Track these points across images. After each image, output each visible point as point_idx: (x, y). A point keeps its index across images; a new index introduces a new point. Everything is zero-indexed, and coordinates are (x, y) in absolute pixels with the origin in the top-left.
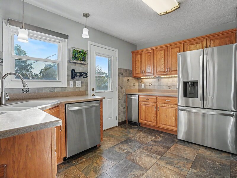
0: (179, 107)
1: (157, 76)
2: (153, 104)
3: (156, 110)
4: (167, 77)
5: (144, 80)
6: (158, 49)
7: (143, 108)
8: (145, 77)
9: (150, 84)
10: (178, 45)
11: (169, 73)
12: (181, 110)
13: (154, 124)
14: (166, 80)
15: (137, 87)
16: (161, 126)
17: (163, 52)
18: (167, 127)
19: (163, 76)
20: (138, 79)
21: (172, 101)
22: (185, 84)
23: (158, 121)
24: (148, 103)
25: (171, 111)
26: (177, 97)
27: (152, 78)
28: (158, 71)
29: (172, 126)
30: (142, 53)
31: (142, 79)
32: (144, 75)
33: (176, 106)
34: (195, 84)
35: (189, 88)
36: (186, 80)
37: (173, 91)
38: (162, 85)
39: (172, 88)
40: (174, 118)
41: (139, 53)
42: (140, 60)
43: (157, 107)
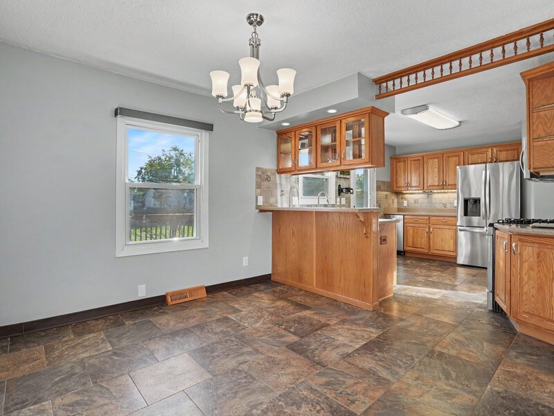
0: (459, 228)
1: (427, 191)
2: (425, 226)
3: (429, 233)
4: (440, 193)
5: (407, 196)
6: (429, 157)
7: (411, 232)
8: (408, 192)
9: (416, 201)
10: (457, 154)
11: (445, 187)
12: (461, 230)
13: (426, 251)
14: (440, 195)
15: (396, 205)
16: (436, 252)
17: (436, 160)
18: (444, 253)
19: (435, 191)
20: (398, 194)
21: (449, 221)
22: (466, 201)
23: (432, 246)
24: (418, 225)
25: (448, 234)
26: (456, 217)
27: (419, 193)
28: (429, 184)
29: (449, 251)
30: (406, 160)
31: (404, 193)
32: (409, 188)
33: (454, 227)
34: (477, 201)
35: (470, 206)
36: (467, 197)
37: (449, 211)
38: (433, 202)
39: (448, 206)
40: (452, 242)
41: (402, 159)
42: (402, 169)
43: (429, 229)
